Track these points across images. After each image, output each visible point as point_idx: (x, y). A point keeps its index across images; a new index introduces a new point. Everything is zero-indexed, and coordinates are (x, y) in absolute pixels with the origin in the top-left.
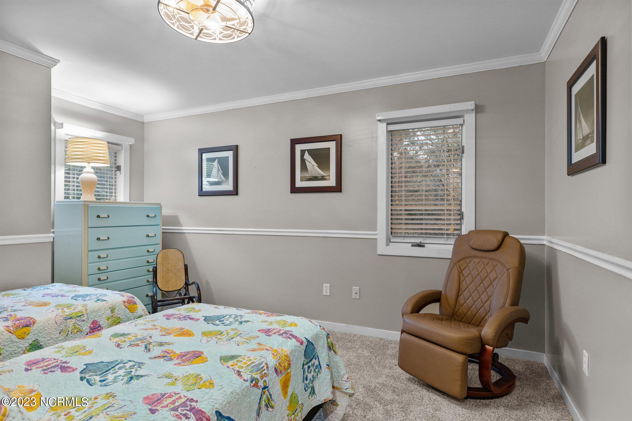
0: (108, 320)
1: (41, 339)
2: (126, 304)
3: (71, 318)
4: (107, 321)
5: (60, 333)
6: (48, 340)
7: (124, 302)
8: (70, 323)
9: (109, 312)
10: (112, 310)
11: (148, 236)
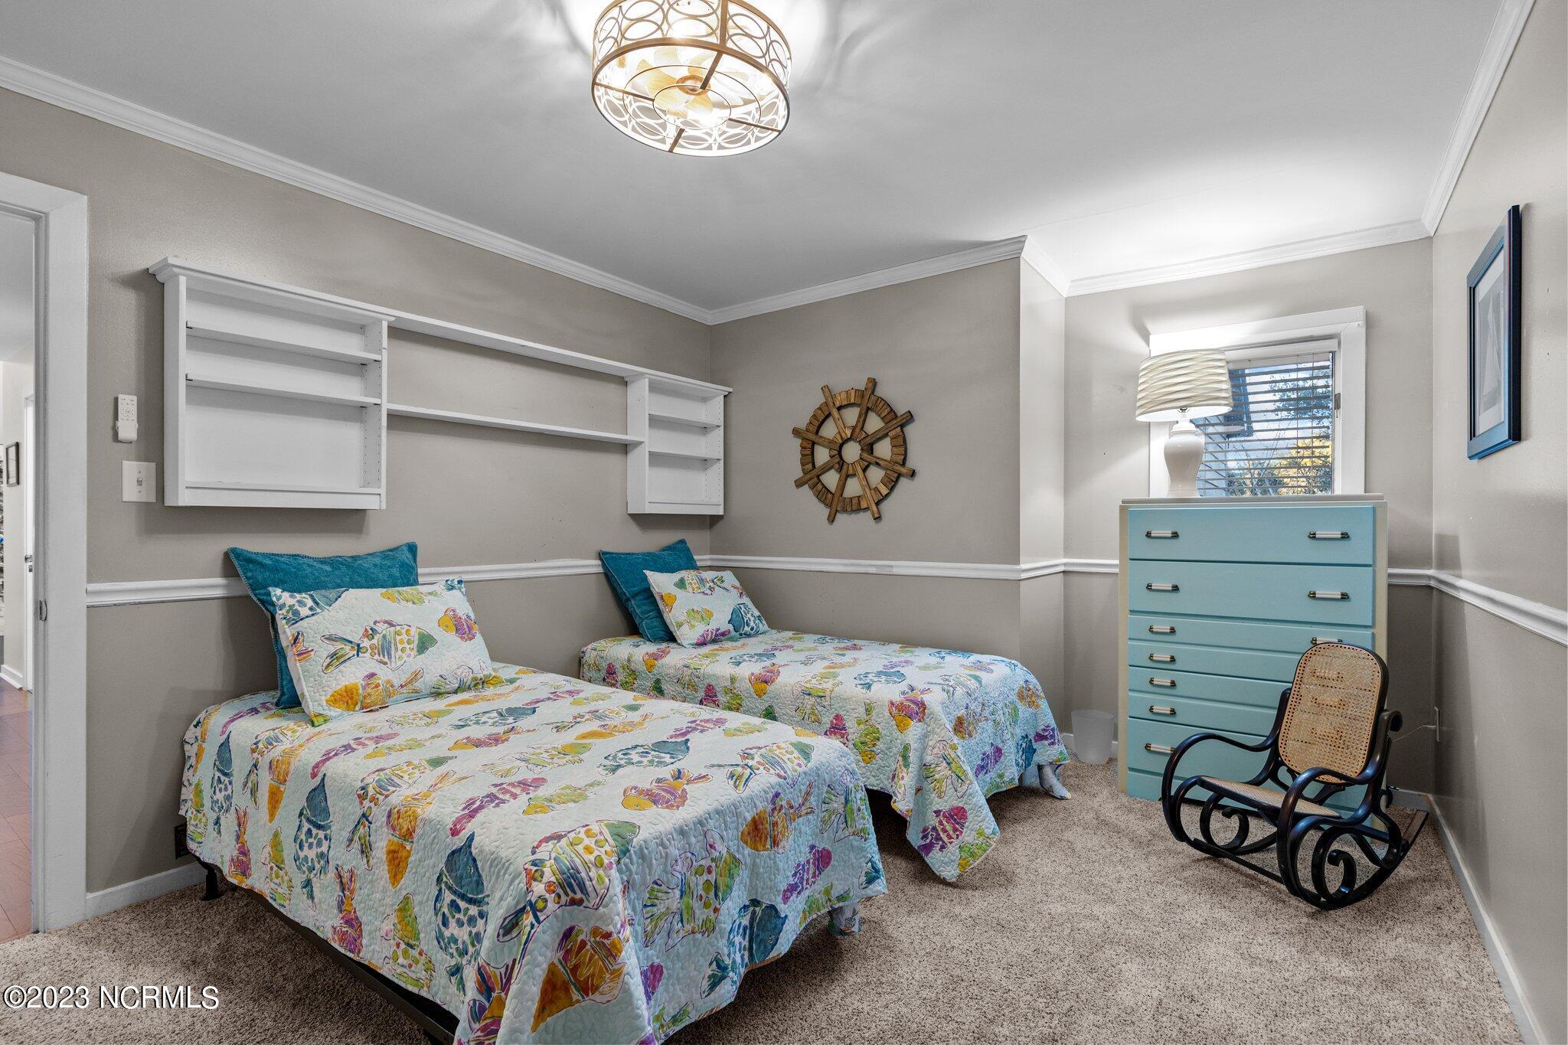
0: (859, 724)
1: (777, 709)
2: (894, 709)
3: (809, 694)
4: (856, 725)
5: (796, 711)
6: (784, 714)
7: (892, 704)
8: (810, 701)
9: (862, 710)
10: (868, 710)
11: (1313, 596)
